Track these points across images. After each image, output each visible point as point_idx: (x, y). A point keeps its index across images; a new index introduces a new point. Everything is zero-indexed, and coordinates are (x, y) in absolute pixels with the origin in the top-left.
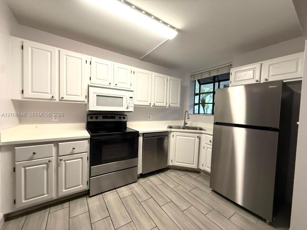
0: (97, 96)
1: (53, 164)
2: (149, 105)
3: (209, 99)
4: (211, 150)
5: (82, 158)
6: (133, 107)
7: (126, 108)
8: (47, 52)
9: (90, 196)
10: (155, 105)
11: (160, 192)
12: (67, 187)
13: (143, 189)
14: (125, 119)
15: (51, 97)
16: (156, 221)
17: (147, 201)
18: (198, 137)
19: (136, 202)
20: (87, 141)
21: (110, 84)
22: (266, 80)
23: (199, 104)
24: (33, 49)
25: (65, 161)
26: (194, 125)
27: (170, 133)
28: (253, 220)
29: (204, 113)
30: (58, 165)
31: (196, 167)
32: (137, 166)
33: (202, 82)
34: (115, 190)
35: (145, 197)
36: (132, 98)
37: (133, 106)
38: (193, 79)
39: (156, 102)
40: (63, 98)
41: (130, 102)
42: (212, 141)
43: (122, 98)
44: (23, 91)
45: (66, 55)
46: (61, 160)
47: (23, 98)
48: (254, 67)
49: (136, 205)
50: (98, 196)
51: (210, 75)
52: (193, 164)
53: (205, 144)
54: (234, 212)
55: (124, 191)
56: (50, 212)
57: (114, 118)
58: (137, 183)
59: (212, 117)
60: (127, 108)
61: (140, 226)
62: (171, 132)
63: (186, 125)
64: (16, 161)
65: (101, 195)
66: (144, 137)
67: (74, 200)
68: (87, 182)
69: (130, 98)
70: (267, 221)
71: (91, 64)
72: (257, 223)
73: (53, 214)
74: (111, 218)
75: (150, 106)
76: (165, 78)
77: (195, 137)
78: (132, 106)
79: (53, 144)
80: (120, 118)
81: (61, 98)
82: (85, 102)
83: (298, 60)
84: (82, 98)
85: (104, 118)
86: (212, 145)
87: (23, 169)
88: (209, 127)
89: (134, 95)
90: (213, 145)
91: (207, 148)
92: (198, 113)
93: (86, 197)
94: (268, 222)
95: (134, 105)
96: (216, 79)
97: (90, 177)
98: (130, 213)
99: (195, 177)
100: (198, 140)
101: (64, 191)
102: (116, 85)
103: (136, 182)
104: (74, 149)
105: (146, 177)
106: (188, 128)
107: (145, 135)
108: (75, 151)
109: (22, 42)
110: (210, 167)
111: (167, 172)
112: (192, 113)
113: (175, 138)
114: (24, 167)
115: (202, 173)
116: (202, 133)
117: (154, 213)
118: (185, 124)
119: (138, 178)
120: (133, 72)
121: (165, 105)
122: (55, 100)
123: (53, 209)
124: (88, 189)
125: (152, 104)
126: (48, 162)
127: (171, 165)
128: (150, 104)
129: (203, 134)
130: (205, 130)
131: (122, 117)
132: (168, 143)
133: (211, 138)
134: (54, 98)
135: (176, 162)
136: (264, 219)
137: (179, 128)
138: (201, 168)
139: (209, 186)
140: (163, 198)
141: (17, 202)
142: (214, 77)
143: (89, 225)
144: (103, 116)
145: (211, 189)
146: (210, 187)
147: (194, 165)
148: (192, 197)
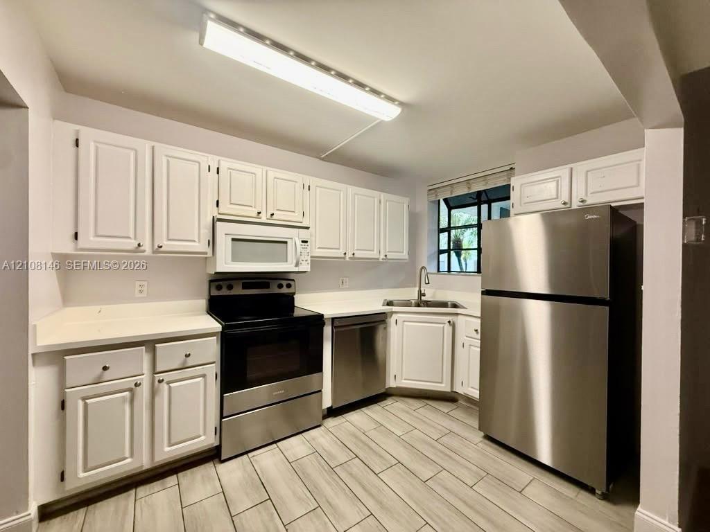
0: (233, 240)
1: (144, 391)
2: (343, 256)
3: (469, 239)
4: (479, 349)
5: (204, 376)
6: (309, 262)
7: (294, 264)
8: (127, 151)
9: (222, 459)
10: (356, 256)
11: (373, 445)
12: (173, 442)
13: (338, 441)
14: (290, 289)
15: (137, 246)
16: (371, 504)
17: (349, 465)
18: (449, 322)
19: (323, 467)
20: (215, 338)
21: (259, 213)
22: (582, 202)
23: (448, 251)
24: (98, 145)
25: (168, 383)
26: (440, 297)
27: (388, 315)
28: (568, 490)
29: (459, 270)
30: (154, 393)
31: (448, 390)
32: (320, 391)
33: (453, 204)
34: (274, 445)
35: (342, 457)
36: (306, 242)
37: (309, 259)
38: (433, 198)
39: (357, 250)
40: (161, 247)
41: (303, 251)
42: (479, 331)
43: (286, 242)
44: (76, 234)
45: (167, 156)
46: (160, 381)
47: (77, 250)
48: (557, 175)
49: (325, 474)
50: (239, 459)
51: (469, 188)
52: (441, 383)
53: (465, 338)
54: (532, 478)
55: (296, 446)
56: (138, 497)
57: (267, 286)
58: (322, 428)
59: (478, 278)
60: (297, 265)
61: (337, 516)
62: (392, 313)
63: (423, 298)
64: (68, 386)
65: (246, 456)
66: (335, 327)
67: (188, 469)
68: (216, 428)
69: (303, 242)
70: (597, 491)
71: (218, 173)
72: (576, 496)
73: (145, 501)
74: (274, 502)
75: (344, 258)
76: (374, 197)
77: (444, 324)
78: (306, 261)
79: (144, 348)
80: (280, 286)
81: (156, 247)
82: (206, 253)
83: (638, 162)
84: (201, 246)
85: (245, 287)
86: (479, 338)
87: (81, 403)
88: (472, 300)
89: (311, 236)
90: (481, 339)
91: (470, 345)
92: (446, 270)
93: (212, 463)
94: (599, 492)
95: (311, 257)
96: (484, 198)
97: (222, 417)
98: (313, 490)
99: (446, 412)
100: (451, 328)
101: (167, 449)
102: (272, 215)
103: (319, 426)
104: (188, 356)
105: (340, 415)
106: (428, 304)
107: (337, 323)
108: (190, 362)
109: (77, 132)
110: (478, 387)
111: (385, 402)
112: (436, 271)
113: (401, 326)
114: (84, 399)
115: (461, 402)
116: (457, 314)
117: (364, 488)
118: (421, 294)
119: (325, 417)
120: (307, 188)
121: (377, 257)
122: (144, 251)
123: (142, 491)
124: (217, 443)
125: (349, 255)
126: (133, 386)
127: (395, 386)
128: (345, 254)
129: (460, 317)
130: (464, 308)
131: (284, 283)
132: (386, 338)
133: (477, 323)
134: (142, 248)
135: (405, 379)
136: (590, 488)
137: (407, 303)
138: (459, 389)
139: (477, 427)
140: (381, 457)
141: (66, 476)
142: (479, 193)
143: (228, 519)
144: (243, 283)
145: (482, 434)
146: (480, 429)
147: (443, 385)
148: (442, 452)
